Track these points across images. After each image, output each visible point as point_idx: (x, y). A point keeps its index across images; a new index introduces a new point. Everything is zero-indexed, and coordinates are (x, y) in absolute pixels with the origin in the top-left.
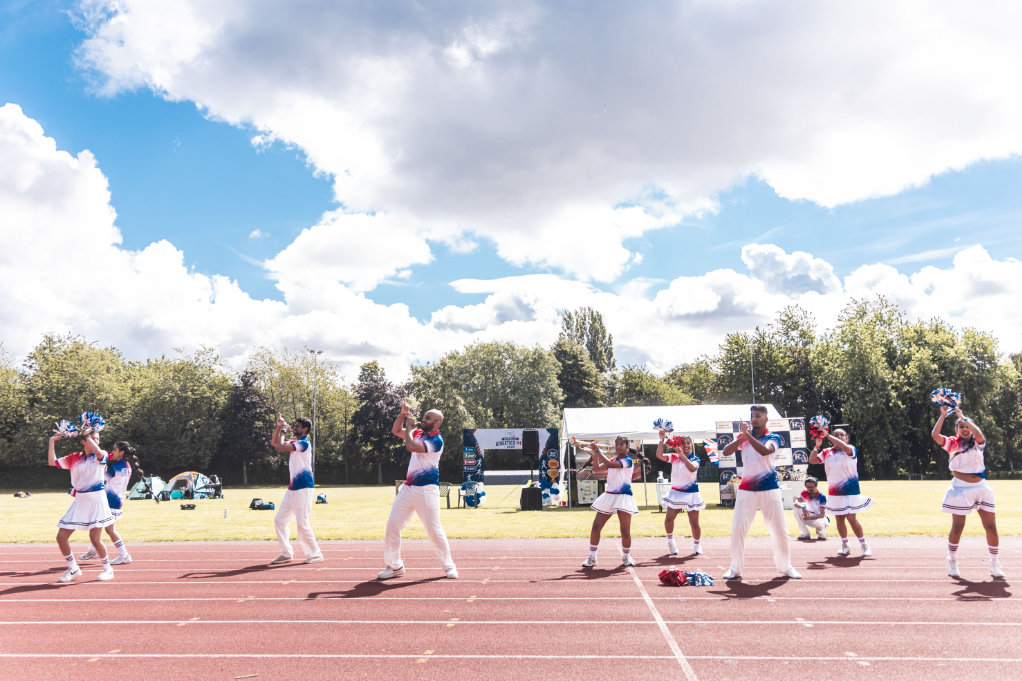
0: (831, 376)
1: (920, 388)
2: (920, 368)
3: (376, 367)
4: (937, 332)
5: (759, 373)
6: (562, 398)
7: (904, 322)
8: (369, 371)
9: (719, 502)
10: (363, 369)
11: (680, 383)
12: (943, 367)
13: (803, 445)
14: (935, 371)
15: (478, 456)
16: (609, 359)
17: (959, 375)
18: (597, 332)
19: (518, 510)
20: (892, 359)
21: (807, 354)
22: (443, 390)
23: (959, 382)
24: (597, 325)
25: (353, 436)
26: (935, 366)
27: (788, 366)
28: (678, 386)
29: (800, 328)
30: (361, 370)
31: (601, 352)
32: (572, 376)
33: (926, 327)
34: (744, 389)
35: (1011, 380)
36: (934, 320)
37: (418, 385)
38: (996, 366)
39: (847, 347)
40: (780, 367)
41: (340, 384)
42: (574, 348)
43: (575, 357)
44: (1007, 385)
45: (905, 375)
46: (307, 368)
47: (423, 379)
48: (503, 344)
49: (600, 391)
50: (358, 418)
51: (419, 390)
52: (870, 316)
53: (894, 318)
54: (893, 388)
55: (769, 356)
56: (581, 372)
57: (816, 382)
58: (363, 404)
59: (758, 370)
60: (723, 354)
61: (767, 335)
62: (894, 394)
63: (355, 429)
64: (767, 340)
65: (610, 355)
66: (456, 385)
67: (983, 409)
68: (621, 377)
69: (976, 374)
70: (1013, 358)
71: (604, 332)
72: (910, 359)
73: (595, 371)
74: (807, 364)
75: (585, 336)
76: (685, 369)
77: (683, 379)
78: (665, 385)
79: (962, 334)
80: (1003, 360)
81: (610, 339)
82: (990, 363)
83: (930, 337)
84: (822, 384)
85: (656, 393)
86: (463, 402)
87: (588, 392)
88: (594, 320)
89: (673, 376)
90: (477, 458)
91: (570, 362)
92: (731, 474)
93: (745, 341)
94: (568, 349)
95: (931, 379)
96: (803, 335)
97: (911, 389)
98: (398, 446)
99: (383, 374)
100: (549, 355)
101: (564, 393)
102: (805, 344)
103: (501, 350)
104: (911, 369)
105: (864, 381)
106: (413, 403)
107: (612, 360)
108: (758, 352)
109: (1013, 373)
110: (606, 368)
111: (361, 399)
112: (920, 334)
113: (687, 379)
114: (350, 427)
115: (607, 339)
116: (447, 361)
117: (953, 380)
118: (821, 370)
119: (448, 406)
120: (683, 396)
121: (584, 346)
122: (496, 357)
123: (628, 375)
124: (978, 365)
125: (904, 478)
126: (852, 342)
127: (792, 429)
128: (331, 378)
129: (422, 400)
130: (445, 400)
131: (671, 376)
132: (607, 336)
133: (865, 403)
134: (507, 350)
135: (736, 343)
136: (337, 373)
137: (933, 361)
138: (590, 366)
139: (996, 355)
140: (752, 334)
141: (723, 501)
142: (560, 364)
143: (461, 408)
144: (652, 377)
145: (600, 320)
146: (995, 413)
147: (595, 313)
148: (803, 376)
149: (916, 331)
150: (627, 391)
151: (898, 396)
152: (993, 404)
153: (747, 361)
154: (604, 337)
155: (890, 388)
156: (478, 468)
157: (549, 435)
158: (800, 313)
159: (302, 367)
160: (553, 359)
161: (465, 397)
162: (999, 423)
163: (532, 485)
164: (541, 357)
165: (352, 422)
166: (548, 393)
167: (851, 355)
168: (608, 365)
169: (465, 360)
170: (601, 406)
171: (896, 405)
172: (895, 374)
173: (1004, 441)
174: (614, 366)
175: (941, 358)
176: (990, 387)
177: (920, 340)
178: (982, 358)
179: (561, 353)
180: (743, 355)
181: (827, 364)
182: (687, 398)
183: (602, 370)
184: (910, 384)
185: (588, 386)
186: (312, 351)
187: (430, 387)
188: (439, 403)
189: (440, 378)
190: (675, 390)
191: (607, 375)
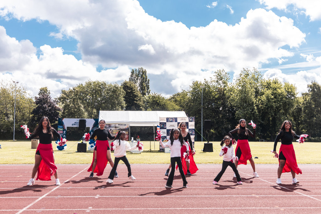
0: (233, 100)
1: (266, 105)
2: (267, 97)
3: (46, 90)
4: (275, 84)
5: (205, 98)
6: (125, 106)
7: (263, 79)
8: (44, 91)
9: (159, 150)
10: (41, 90)
11: (176, 101)
12: (275, 97)
13: (194, 128)
14: (272, 99)
15: (64, 130)
16: (148, 90)
17: (281, 101)
18: (144, 78)
19: (76, 152)
20: (258, 93)
21: (224, 90)
22: (74, 100)
23: (281, 104)
24: (144, 76)
25: (33, 119)
26: (273, 97)
27: (216, 95)
28: (174, 102)
29: (223, 80)
30: (40, 91)
31: (145, 87)
32: (130, 97)
33: (271, 82)
34: (198, 104)
35: (300, 103)
36: (275, 79)
37: (62, 98)
38: (295, 97)
39: (240, 88)
40: (213, 95)
41: (27, 96)
42: (132, 85)
43: (132, 89)
44: (299, 105)
45: (261, 100)
46: (12, 89)
47: (65, 96)
48: (101, 82)
49: (141, 103)
50: (35, 112)
51: (63, 101)
52: (250, 76)
53: (259, 77)
54: (256, 105)
55: (209, 91)
56: (133, 95)
57: (228, 102)
58: (37, 106)
59: (205, 97)
60: (191, 89)
61: (208, 82)
62: (256, 108)
63: (34, 116)
64: (209, 85)
65: (148, 88)
66: (80, 99)
67: (289, 115)
68: (151, 97)
69: (287, 100)
70: (303, 94)
71: (146, 79)
72: (263, 94)
73: (140, 95)
74: (224, 95)
75: (138, 80)
76: (178, 94)
77: (177, 99)
78: (168, 102)
79: (283, 85)
80: (299, 96)
81: (148, 81)
82: (293, 96)
83: (273, 85)
84: (230, 103)
85: (165, 104)
86: (82, 106)
87: (136, 103)
88: (143, 73)
89: (173, 98)
90: (64, 131)
91: (129, 91)
92: (164, 139)
93: (201, 84)
94: (129, 85)
95: (270, 102)
96: (224, 83)
97: (262, 106)
98: (52, 124)
99: (49, 93)
100: (121, 88)
101: (126, 103)
102: (225, 86)
103: (100, 84)
104: (264, 98)
105: (246, 102)
106: (60, 106)
107: (149, 90)
108: (205, 89)
109: (301, 100)
110: (146, 94)
111: (37, 103)
112: (269, 84)
113: (178, 99)
114: (31, 116)
115: (147, 81)
116: (76, 88)
117: (279, 103)
118: (229, 97)
119: (76, 108)
120: (176, 106)
121: (138, 84)
122: (97, 88)
123: (154, 97)
124: (288, 97)
125: (258, 141)
126: (243, 86)
127: (190, 121)
128: (24, 94)
129: (65, 104)
130: (74, 105)
131: (173, 97)
132: (148, 80)
133: (245, 111)
134: (102, 84)
135: (196, 85)
136: (26, 92)
137: (272, 95)
138: (138, 93)
139: (296, 93)
140: (203, 82)
141: (160, 149)
142: (125, 92)
143: (82, 108)
144: (163, 98)
145: (146, 73)
146: (294, 116)
147: (144, 70)
148: (222, 99)
149: (267, 83)
150: (152, 104)
151: (257, 109)
152: (293, 113)
153: (201, 93)
154: (146, 81)
155: (254, 105)
156: (64, 135)
157: (94, 121)
158: (224, 74)
159: (10, 88)
160: (122, 90)
161: (83, 104)
162: (295, 120)
163: (82, 142)
164: (117, 88)
165: (32, 113)
166: (119, 104)
167: (241, 92)
168: (147, 92)
169: (84, 88)
170: (141, 110)
171: (255, 112)
172: (257, 99)
173: (296, 127)
174: (149, 93)
175: (275, 93)
176: (293, 106)
177: (268, 86)
178: (290, 94)
179: (126, 86)
180: (199, 91)
181: (232, 95)
182: (177, 107)
183: (144, 94)
184: (262, 104)
185: (137, 101)
186: (14, 82)
187: (68, 99)
188: (72, 106)
189: (73, 95)
190: (173, 104)
191: (146, 97)
